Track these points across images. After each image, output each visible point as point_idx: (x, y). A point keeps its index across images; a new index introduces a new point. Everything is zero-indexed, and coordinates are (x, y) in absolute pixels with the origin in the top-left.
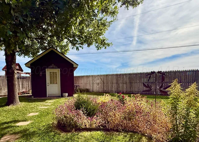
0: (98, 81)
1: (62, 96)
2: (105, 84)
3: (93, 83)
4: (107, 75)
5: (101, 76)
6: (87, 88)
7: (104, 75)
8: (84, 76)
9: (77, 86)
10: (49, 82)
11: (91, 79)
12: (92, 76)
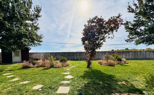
0: (42, 55)
1: (22, 62)
2: (46, 57)
3: (40, 56)
4: (46, 53)
5: (44, 53)
6: (37, 58)
7: (45, 53)
8: (35, 53)
9: (31, 57)
10: (14, 56)
11: (39, 54)
12: (40, 53)
